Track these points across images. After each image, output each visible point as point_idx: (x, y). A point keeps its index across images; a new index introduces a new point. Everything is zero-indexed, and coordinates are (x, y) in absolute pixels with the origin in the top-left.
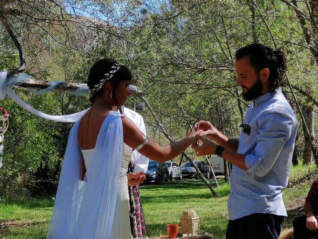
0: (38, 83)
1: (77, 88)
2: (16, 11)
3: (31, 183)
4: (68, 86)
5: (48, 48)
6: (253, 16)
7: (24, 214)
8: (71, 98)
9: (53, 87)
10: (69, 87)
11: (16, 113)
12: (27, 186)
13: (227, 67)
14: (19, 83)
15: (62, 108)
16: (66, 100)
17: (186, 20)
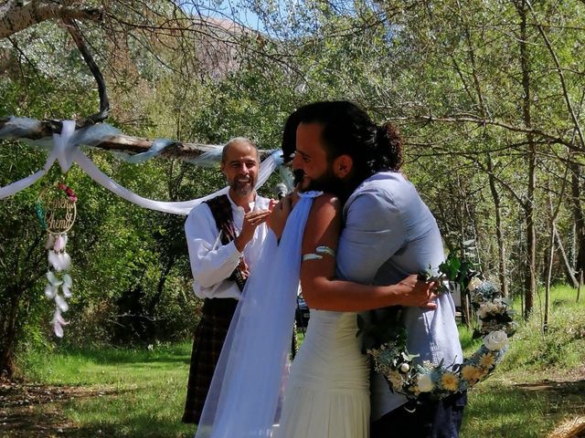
0: (131, 143)
1: (200, 152)
2: (94, 13)
3: (111, 318)
4: (186, 148)
5: (147, 76)
6: (523, 25)
7: (97, 374)
8: (186, 167)
9: (158, 150)
10: (186, 151)
11: (91, 193)
12: (102, 324)
13: (472, 117)
14: (98, 141)
15: (170, 184)
16: (177, 171)
17: (400, 28)
